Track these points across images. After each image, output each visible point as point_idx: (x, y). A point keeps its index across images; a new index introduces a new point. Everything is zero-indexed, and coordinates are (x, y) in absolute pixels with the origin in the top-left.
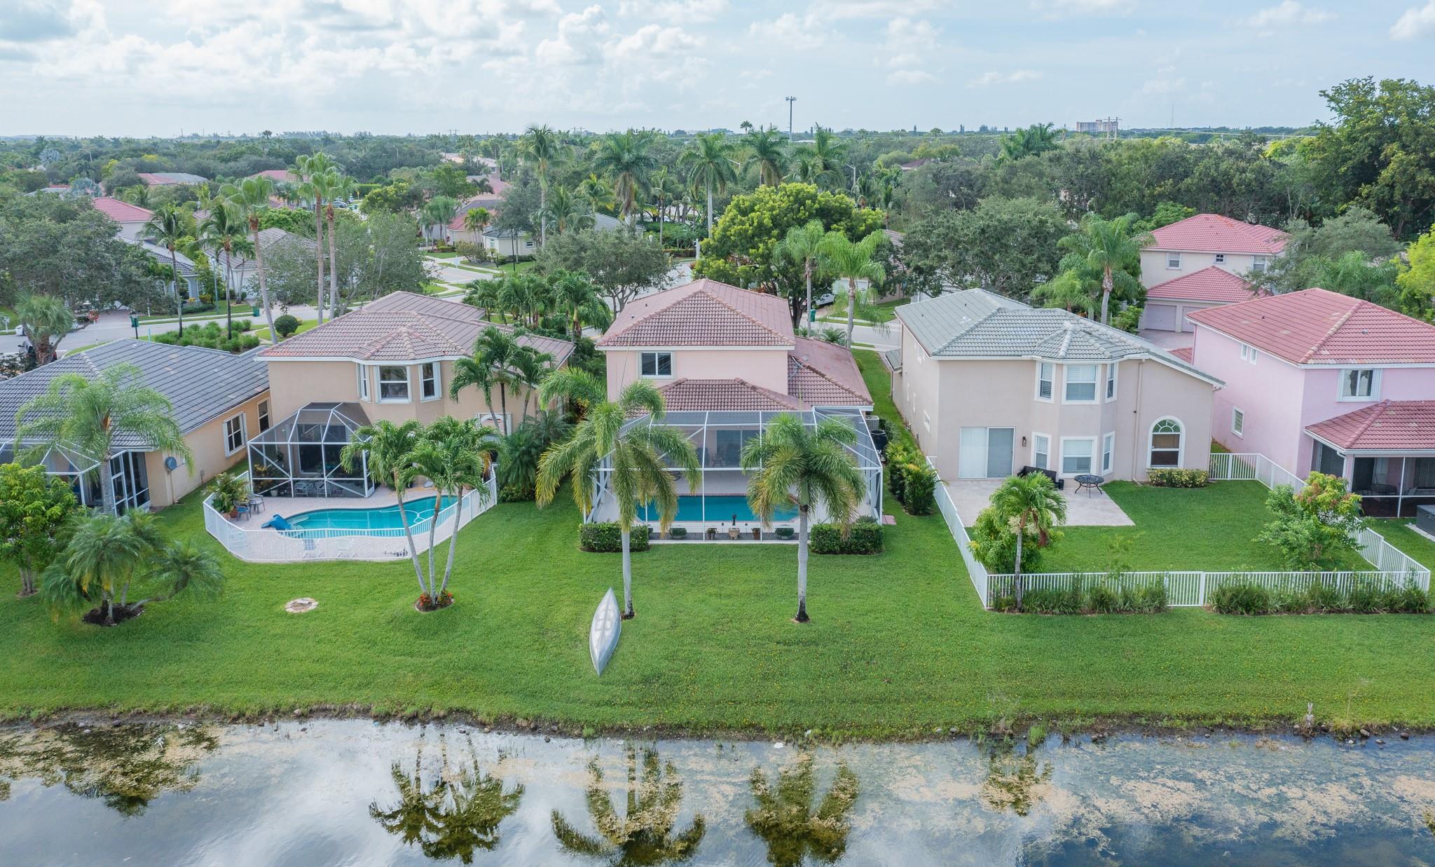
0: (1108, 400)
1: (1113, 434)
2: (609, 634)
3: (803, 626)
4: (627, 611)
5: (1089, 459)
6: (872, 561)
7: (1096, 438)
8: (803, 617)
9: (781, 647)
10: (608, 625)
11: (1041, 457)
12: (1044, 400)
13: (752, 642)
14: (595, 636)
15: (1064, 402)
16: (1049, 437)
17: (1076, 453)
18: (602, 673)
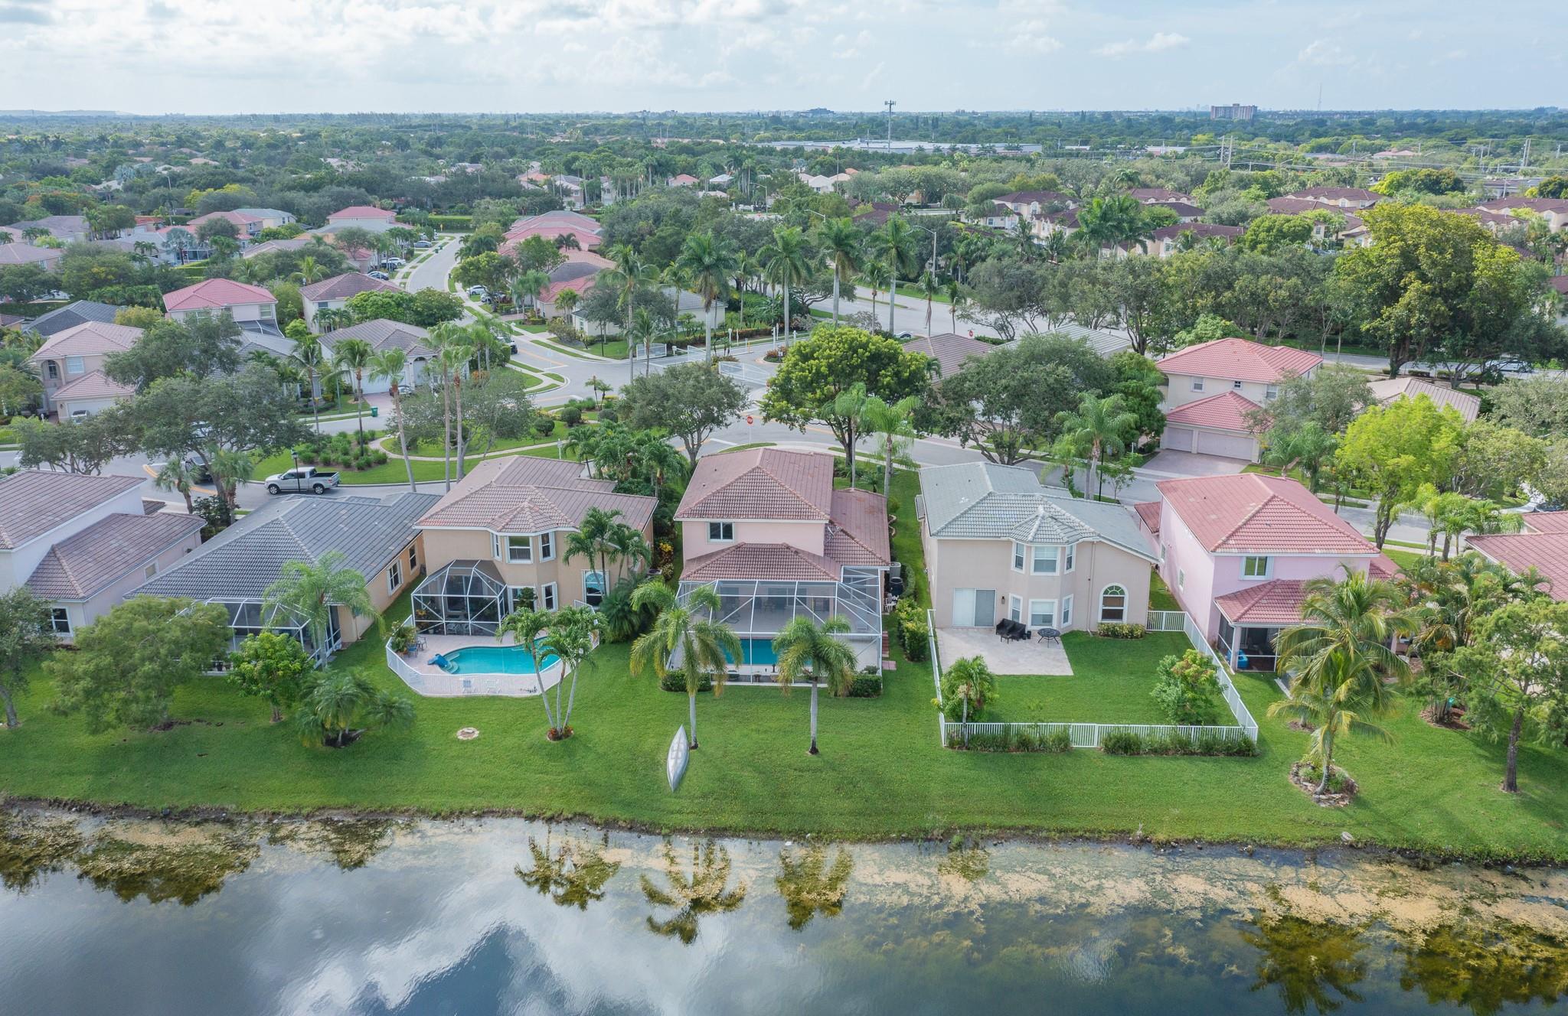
0: (1066, 572)
1: (1072, 596)
2: (681, 762)
3: (814, 757)
4: (693, 744)
5: (1051, 616)
6: (871, 703)
7: (1056, 601)
8: (814, 751)
9: (797, 773)
10: (680, 755)
11: (1016, 613)
12: (1017, 570)
13: (778, 769)
14: (671, 763)
15: (1032, 573)
16: (1021, 598)
17: (1042, 610)
18: (675, 790)
